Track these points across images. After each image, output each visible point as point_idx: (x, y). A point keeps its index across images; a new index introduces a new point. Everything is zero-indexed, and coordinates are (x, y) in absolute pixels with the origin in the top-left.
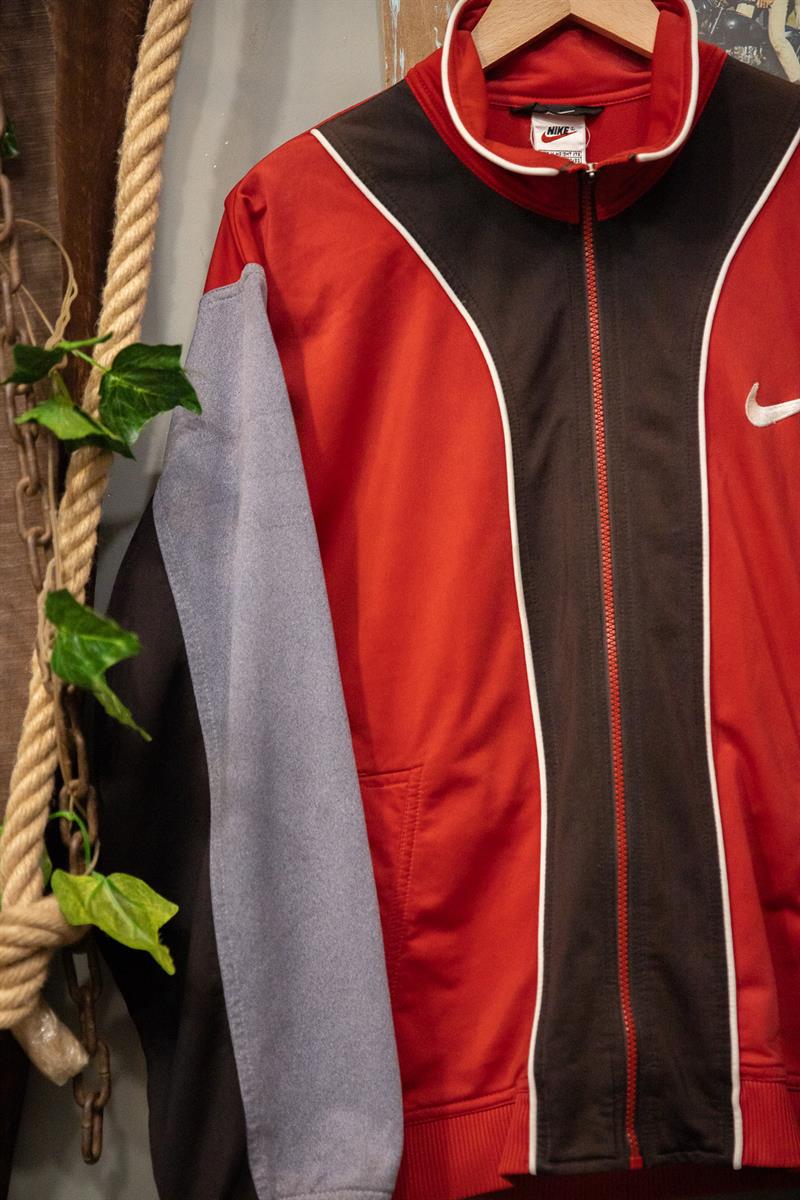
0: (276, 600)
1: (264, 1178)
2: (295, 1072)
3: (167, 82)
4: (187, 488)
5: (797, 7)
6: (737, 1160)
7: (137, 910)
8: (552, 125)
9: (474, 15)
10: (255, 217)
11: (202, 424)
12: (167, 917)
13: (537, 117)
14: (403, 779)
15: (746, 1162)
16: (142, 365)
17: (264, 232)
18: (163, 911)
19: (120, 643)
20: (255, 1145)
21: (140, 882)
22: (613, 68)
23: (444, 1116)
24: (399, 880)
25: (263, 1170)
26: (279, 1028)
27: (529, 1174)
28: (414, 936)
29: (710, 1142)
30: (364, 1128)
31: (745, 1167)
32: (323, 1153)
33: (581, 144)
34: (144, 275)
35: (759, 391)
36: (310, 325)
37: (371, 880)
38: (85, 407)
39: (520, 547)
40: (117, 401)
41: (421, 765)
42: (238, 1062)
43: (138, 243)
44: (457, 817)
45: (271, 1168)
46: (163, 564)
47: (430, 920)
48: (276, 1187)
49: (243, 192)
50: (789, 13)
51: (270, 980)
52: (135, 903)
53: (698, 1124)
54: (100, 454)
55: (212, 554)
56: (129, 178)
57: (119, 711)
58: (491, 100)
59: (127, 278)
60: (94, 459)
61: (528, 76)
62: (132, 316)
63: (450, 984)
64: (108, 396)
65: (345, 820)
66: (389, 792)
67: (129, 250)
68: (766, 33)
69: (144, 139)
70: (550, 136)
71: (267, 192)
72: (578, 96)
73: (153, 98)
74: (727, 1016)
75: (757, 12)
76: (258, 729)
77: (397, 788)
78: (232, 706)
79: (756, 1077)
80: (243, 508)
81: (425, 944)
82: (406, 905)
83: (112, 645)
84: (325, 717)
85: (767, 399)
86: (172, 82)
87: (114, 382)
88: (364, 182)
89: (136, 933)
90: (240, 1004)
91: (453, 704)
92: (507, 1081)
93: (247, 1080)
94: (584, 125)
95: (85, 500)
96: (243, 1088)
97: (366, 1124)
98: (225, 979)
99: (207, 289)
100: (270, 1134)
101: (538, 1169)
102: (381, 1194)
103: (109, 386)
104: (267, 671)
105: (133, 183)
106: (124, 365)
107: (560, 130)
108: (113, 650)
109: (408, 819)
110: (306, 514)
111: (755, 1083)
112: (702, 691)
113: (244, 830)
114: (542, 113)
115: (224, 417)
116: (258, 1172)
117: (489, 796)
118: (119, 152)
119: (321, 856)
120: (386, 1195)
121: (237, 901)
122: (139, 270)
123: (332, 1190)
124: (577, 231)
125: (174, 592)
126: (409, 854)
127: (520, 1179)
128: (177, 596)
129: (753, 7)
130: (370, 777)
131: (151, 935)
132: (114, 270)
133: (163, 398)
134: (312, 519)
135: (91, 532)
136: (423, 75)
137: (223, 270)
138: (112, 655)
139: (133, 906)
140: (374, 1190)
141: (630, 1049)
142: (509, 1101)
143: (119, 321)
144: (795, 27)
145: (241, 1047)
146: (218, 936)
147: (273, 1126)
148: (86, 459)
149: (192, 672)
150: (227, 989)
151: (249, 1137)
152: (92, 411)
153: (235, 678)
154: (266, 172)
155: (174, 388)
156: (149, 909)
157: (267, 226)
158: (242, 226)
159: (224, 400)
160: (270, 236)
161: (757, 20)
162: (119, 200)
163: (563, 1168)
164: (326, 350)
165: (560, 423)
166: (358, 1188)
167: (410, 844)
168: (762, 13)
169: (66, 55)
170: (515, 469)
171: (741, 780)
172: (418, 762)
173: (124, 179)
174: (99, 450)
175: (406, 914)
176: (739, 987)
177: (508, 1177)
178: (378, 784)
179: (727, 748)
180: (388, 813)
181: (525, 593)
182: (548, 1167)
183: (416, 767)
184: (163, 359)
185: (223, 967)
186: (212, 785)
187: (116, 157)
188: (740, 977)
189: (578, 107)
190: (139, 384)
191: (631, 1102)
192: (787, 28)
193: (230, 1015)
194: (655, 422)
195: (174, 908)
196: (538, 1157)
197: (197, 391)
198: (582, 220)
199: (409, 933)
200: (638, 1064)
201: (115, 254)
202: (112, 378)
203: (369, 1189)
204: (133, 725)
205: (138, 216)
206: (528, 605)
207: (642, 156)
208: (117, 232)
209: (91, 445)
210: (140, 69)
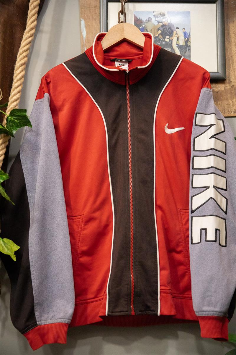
0: (48, 172)
1: (38, 315)
2: (48, 290)
3: (27, 50)
4: (28, 146)
5: (179, 40)
6: (159, 314)
7: (9, 247)
8: (120, 63)
9: (102, 38)
10: (48, 84)
11: (33, 131)
12: (17, 249)
13: (116, 61)
14: (79, 218)
15: (161, 314)
16: (17, 114)
17: (50, 87)
18: (16, 248)
19: (4, 176)
20: (36, 307)
21: (11, 241)
22: (134, 51)
23: (87, 303)
24: (77, 243)
25: (38, 313)
26: (44, 278)
27: (106, 316)
28: (81, 257)
29: (152, 309)
30: (65, 304)
31: (160, 315)
32: (54, 310)
33: (127, 68)
34: (19, 94)
35: (168, 125)
36: (61, 109)
37: (69, 242)
38: (3, 124)
39: (109, 162)
40: (11, 123)
41: (83, 215)
42: (33, 286)
43: (18, 87)
44: (92, 227)
45: (41, 313)
46: (21, 164)
47: (85, 253)
48: (41, 318)
49: (45, 77)
50: (177, 41)
51: (42, 266)
52: (9, 246)
53: (149, 304)
54: (6, 136)
55: (33, 161)
56: (16, 72)
57: (6, 197)
58: (104, 57)
59: (15, 95)
60: (4, 137)
61: (114, 52)
62: (16, 104)
63: (89, 270)
64: (9, 122)
65: (63, 227)
66: (76, 221)
67: (16, 88)
68: (172, 45)
69: (21, 63)
70: (119, 66)
71: (51, 77)
72: (126, 57)
73: (23, 54)
74: (157, 277)
75: (170, 40)
76: (42, 203)
77: (77, 220)
78: (36, 197)
79: (164, 292)
80: (41, 150)
81: (84, 259)
82: (79, 249)
83: (2, 177)
84: (59, 201)
85: (170, 127)
86: (28, 50)
87: (10, 119)
88: (74, 75)
89: (7, 251)
90: (34, 271)
91: (91, 200)
92: (102, 294)
93: (35, 290)
94: (128, 64)
95: (1, 146)
96: (34, 292)
97: (65, 303)
98: (30, 265)
99: (36, 100)
100: (41, 305)
101: (108, 315)
102: (68, 320)
103: (9, 119)
104: (45, 189)
105: (17, 73)
106: (13, 114)
107: (122, 65)
108: (2, 178)
109: (80, 228)
110: (57, 152)
111: (164, 294)
112: (153, 197)
113: (37, 228)
114: (118, 61)
115: (38, 130)
116: (37, 314)
117: (100, 222)
118: (15, 66)
119: (57, 236)
120: (69, 320)
121: (35, 245)
122: (18, 93)
123: (56, 319)
124: (125, 87)
125: (23, 170)
126: (80, 237)
127: (103, 317)
128: (24, 171)
129: (169, 39)
130: (70, 217)
131: (12, 253)
132: (12, 93)
133: (23, 123)
134: (58, 153)
135: (3, 155)
136: (89, 51)
137: (40, 96)
138: (2, 180)
139: (8, 246)
140: (66, 319)
141: (132, 284)
142: (102, 299)
143: (12, 105)
144: (179, 44)
145: (34, 282)
146: (30, 254)
147: (41, 303)
148: (2, 137)
149: (27, 190)
150: (31, 267)
151: (35, 305)
152: (5, 125)
153: (37, 191)
154: (51, 73)
155: (25, 121)
156: (13, 247)
157: (51, 85)
158: (44, 85)
159: (38, 126)
160: (51, 87)
161: (170, 42)
162: (14, 77)
163: (114, 314)
164: (64, 115)
165: (120, 132)
166: (62, 318)
167: (80, 234)
168: (171, 41)
169: (3, 44)
170: (108, 143)
171: (162, 219)
172: (83, 214)
173: (15, 72)
174: (6, 135)
175: (79, 251)
176: (160, 270)
177: (101, 317)
178: (73, 219)
179: (160, 212)
180: (75, 227)
181: (110, 173)
182: (110, 314)
183: (82, 215)
184: (22, 113)
185: (30, 262)
186: (31, 218)
187: (14, 67)
188: (161, 268)
189: (126, 59)
190: (16, 119)
191: (132, 298)
192: (177, 44)
193: (31, 274)
194: (142, 132)
195: (19, 247)
196: (108, 311)
197: (31, 122)
198: (126, 84)
199: (79, 256)
200: (134, 289)
201: (12, 89)
202: (10, 118)
203: (65, 319)
204: (10, 200)
205: (18, 80)
206: (111, 176)
207: (139, 67)
208: (13, 84)
209: (4, 133)
210: (21, 47)
